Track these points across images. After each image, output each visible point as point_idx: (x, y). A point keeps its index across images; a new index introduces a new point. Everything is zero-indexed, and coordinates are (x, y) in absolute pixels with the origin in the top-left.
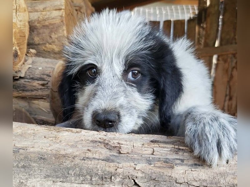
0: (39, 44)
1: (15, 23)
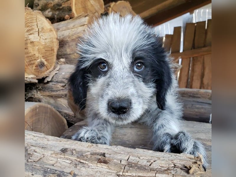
0: (70, 54)
1: (38, 42)
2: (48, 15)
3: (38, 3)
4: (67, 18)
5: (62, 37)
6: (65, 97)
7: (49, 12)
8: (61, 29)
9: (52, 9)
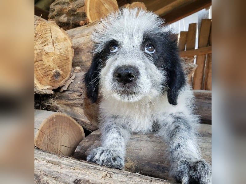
1: (53, 53)
2: (63, 20)
3: (54, 8)
4: (82, 24)
5: (77, 44)
6: (81, 107)
7: (64, 17)
8: (76, 36)
9: (67, 14)
